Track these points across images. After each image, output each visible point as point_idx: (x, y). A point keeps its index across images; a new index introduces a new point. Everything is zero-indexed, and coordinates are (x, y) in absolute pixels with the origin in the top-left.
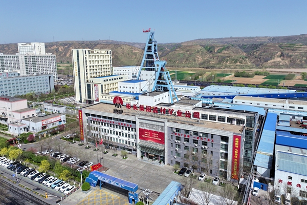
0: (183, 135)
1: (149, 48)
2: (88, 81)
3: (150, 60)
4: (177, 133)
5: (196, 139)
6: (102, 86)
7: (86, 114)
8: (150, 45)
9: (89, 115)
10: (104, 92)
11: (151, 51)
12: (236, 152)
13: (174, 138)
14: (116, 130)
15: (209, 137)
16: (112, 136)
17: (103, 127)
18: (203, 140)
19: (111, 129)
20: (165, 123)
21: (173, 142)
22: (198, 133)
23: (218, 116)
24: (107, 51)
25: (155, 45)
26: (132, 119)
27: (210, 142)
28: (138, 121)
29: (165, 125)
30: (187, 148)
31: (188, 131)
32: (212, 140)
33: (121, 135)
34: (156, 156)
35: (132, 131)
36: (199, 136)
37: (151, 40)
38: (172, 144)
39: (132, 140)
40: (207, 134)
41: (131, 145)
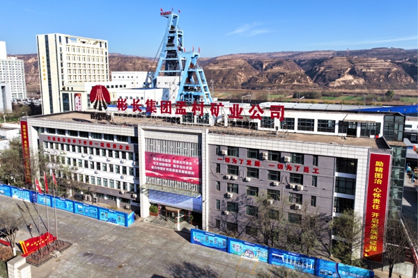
0: (245, 162)
2: (64, 89)
3: (172, 59)
4: (231, 157)
5: (276, 169)
7: (37, 128)
8: (172, 35)
9: (43, 129)
11: (174, 46)
12: (377, 195)
13: (224, 170)
14: (96, 158)
15: (308, 162)
16: (89, 172)
17: (71, 154)
18: (294, 171)
19: (87, 157)
20: (203, 137)
21: (220, 179)
22: (280, 155)
23: (319, 121)
24: (100, 42)
25: (180, 36)
26: (130, 132)
27: (311, 173)
28: (142, 136)
29: (203, 140)
30: (253, 191)
31: (258, 150)
32: (316, 170)
33: (108, 168)
34: (183, 211)
35: (131, 158)
36: (282, 160)
37: (173, 27)
38: (219, 183)
39: (130, 179)
40: (303, 155)
41: (129, 190)
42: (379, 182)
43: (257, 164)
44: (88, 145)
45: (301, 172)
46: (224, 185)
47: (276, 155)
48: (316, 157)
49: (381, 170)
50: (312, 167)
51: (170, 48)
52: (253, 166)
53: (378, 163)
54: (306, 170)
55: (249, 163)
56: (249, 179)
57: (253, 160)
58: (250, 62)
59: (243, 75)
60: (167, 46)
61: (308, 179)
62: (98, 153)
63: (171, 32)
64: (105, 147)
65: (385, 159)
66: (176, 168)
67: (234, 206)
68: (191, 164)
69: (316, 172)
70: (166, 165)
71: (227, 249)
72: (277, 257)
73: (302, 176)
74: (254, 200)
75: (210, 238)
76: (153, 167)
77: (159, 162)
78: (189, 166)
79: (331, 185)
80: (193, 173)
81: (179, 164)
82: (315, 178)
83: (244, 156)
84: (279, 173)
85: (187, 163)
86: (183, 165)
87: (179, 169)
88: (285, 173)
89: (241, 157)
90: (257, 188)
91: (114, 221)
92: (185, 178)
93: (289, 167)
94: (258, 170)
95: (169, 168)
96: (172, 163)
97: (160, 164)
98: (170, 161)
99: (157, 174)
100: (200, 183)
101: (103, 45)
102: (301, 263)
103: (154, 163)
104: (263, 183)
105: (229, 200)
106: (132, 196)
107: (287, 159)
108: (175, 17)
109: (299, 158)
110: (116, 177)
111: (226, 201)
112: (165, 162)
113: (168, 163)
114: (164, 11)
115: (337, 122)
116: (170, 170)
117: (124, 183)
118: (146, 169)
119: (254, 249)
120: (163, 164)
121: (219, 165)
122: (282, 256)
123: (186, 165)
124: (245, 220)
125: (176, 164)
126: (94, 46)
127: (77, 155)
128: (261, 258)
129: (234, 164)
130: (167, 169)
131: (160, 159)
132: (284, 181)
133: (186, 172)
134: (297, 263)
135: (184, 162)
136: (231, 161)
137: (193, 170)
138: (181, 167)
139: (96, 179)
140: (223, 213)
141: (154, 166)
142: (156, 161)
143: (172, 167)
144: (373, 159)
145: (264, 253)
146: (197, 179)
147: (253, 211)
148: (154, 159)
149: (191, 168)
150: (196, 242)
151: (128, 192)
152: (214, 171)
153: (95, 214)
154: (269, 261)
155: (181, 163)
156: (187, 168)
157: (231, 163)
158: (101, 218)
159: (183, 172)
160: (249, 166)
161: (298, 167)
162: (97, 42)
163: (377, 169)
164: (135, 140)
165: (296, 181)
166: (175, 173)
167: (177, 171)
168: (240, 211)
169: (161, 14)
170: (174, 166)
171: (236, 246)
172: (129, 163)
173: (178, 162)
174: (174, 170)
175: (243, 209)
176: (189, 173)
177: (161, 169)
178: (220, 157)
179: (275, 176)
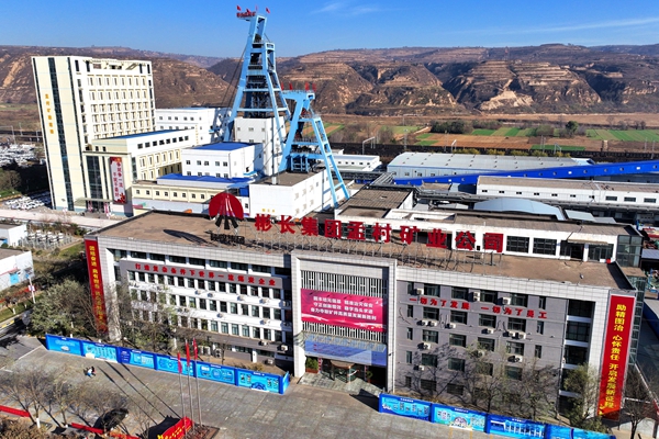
0: (448, 304)
1: (255, 58)
2: (88, 148)
3: (258, 90)
4: (429, 297)
5: (490, 313)
6: (134, 160)
7: (113, 251)
8: (257, 50)
9: (123, 253)
10: (139, 177)
11: (261, 68)
12: (617, 343)
13: (419, 313)
14: (219, 296)
15: (533, 305)
16: (209, 315)
17: (177, 290)
18: (514, 315)
19: (204, 294)
20: (391, 271)
21: (413, 325)
22: (497, 295)
23: (535, 240)
24: (141, 65)
25: (270, 52)
26: (277, 261)
27: (536, 318)
28: (298, 267)
29: (391, 275)
30: (460, 340)
31: (467, 289)
32: (543, 314)
33: (240, 310)
34: (356, 366)
35: (277, 296)
36: (500, 302)
37: (258, 38)
38: (411, 330)
39: (275, 325)
40: (527, 295)
41: (273, 339)
42: (621, 328)
43: (465, 306)
44: (206, 276)
45: (523, 316)
46: (418, 333)
47: (491, 296)
48: (543, 299)
49: (623, 314)
50: (537, 310)
51: (255, 73)
52: (459, 309)
53: (619, 307)
54: (530, 314)
55: (454, 304)
56: (454, 325)
57: (460, 302)
58: (356, 66)
59: (347, 90)
60: (250, 68)
61: (532, 324)
62: (223, 289)
63: (255, 46)
64: (236, 280)
65: (628, 302)
66: (349, 311)
67: (431, 360)
68: (371, 305)
69: (542, 317)
70: (334, 307)
71: (430, 418)
72: (497, 425)
73: (524, 321)
74: (460, 351)
75: (406, 405)
76: (313, 310)
77: (323, 302)
78: (368, 308)
79: (561, 332)
80: (374, 318)
81: (354, 306)
82: (542, 324)
83: (447, 296)
84: (495, 317)
85: (366, 305)
86: (359, 307)
87: (353, 312)
88: (502, 318)
89: (442, 297)
90: (465, 337)
91: (260, 386)
92: (362, 325)
93: (508, 311)
94: (466, 314)
95: (338, 310)
96: (343, 305)
97: (325, 306)
98: (339, 302)
99: (320, 319)
100: (385, 331)
101: (145, 69)
102: (528, 431)
103: (316, 304)
104: (472, 331)
105: (424, 352)
106: (279, 348)
107: (506, 301)
108: (261, 20)
109: (522, 299)
110: (253, 322)
111: (420, 352)
112: (332, 304)
113: (337, 304)
114: (244, 11)
115: (559, 242)
116: (340, 313)
117: (266, 330)
118: (303, 312)
119: (467, 416)
120: (329, 306)
121: (411, 307)
122: (504, 424)
123: (364, 308)
124: (446, 376)
125: (349, 306)
126: (129, 72)
127: (187, 292)
128: (476, 427)
129: (433, 306)
130: (336, 313)
131: (325, 300)
132: (501, 327)
133: (364, 317)
134: (522, 431)
135: (361, 304)
136: (429, 302)
137: (374, 314)
138: (356, 310)
139: (219, 324)
140: (416, 368)
141: (315, 308)
142: (318, 302)
143: (343, 310)
144: (615, 301)
145: (481, 420)
146: (380, 326)
147: (458, 365)
148: (315, 298)
149: (371, 311)
150: (387, 411)
151: (273, 343)
152: (405, 313)
153: (231, 378)
154: (486, 430)
155: (356, 304)
156: (366, 311)
157: (428, 305)
158: (240, 383)
159: (359, 316)
160: (454, 309)
161: (520, 311)
162: (134, 65)
163: (618, 314)
164: (285, 272)
165: (516, 327)
166: (347, 318)
167: (350, 315)
168: (440, 365)
169: (238, 15)
170: (346, 308)
171: (442, 414)
172: (274, 303)
173: (351, 303)
174: (345, 314)
175: (444, 362)
176: (369, 317)
177: (326, 312)
178: (413, 297)
179: (488, 321)
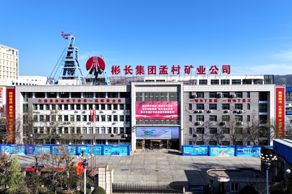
1: (69, 54)
3: (70, 67)
4: (199, 99)
5: (227, 102)
9: (30, 96)
11: (72, 58)
12: (280, 109)
18: (237, 102)
19: (80, 112)
20: (182, 87)
24: (13, 51)
25: (76, 51)
26: (123, 89)
28: (134, 90)
30: (214, 118)
31: (216, 92)
33: (100, 119)
35: (122, 108)
37: (71, 45)
38: (191, 116)
39: (120, 124)
40: (242, 92)
42: (281, 102)
43: (216, 101)
44: (81, 102)
45: (241, 102)
46: (194, 117)
47: (227, 94)
48: (249, 92)
49: (281, 96)
50: (247, 99)
51: (69, 60)
52: (213, 102)
53: (279, 92)
54: (244, 101)
55: (210, 101)
57: (213, 99)
61: (245, 106)
62: (91, 108)
64: (99, 102)
65: (282, 90)
67: (201, 130)
68: (172, 106)
69: (249, 101)
72: (240, 151)
73: (242, 104)
74: (214, 124)
76: (142, 112)
77: (147, 107)
81: (163, 107)
82: (249, 105)
83: (207, 96)
84: (229, 104)
87: (163, 110)
88: (232, 104)
89: (205, 98)
90: (216, 116)
91: (117, 153)
92: (167, 116)
93: (234, 101)
94: (216, 104)
96: (157, 107)
99: (145, 116)
100: (179, 118)
101: (15, 53)
102: (254, 151)
103: (143, 109)
104: (219, 113)
106: (123, 137)
107: (234, 95)
108: (73, 38)
109: (240, 94)
110: (107, 124)
111: (196, 127)
113: (154, 107)
114: (65, 33)
115: (242, 80)
117: (114, 128)
118: (136, 114)
119: (226, 149)
120: (151, 109)
121: (190, 105)
122: (243, 150)
123: (168, 107)
124: (208, 138)
126: (8, 53)
127: (70, 112)
128: (231, 154)
129: (201, 103)
130: (154, 112)
132: (232, 109)
137: (173, 110)
139: (88, 129)
140: (195, 136)
145: (232, 150)
146: (176, 116)
147: (214, 131)
148: (143, 106)
151: (119, 135)
152: (188, 108)
153: (99, 152)
154: (235, 155)
159: (166, 112)
161: (239, 100)
162: (10, 50)
164: (127, 95)
165: (238, 108)
167: (161, 112)
168: (205, 133)
169: (62, 35)
170: (159, 109)
171: (214, 150)
172: (120, 112)
175: (207, 131)
176: (171, 112)
177: (149, 112)
178: (192, 99)
179: (226, 107)
